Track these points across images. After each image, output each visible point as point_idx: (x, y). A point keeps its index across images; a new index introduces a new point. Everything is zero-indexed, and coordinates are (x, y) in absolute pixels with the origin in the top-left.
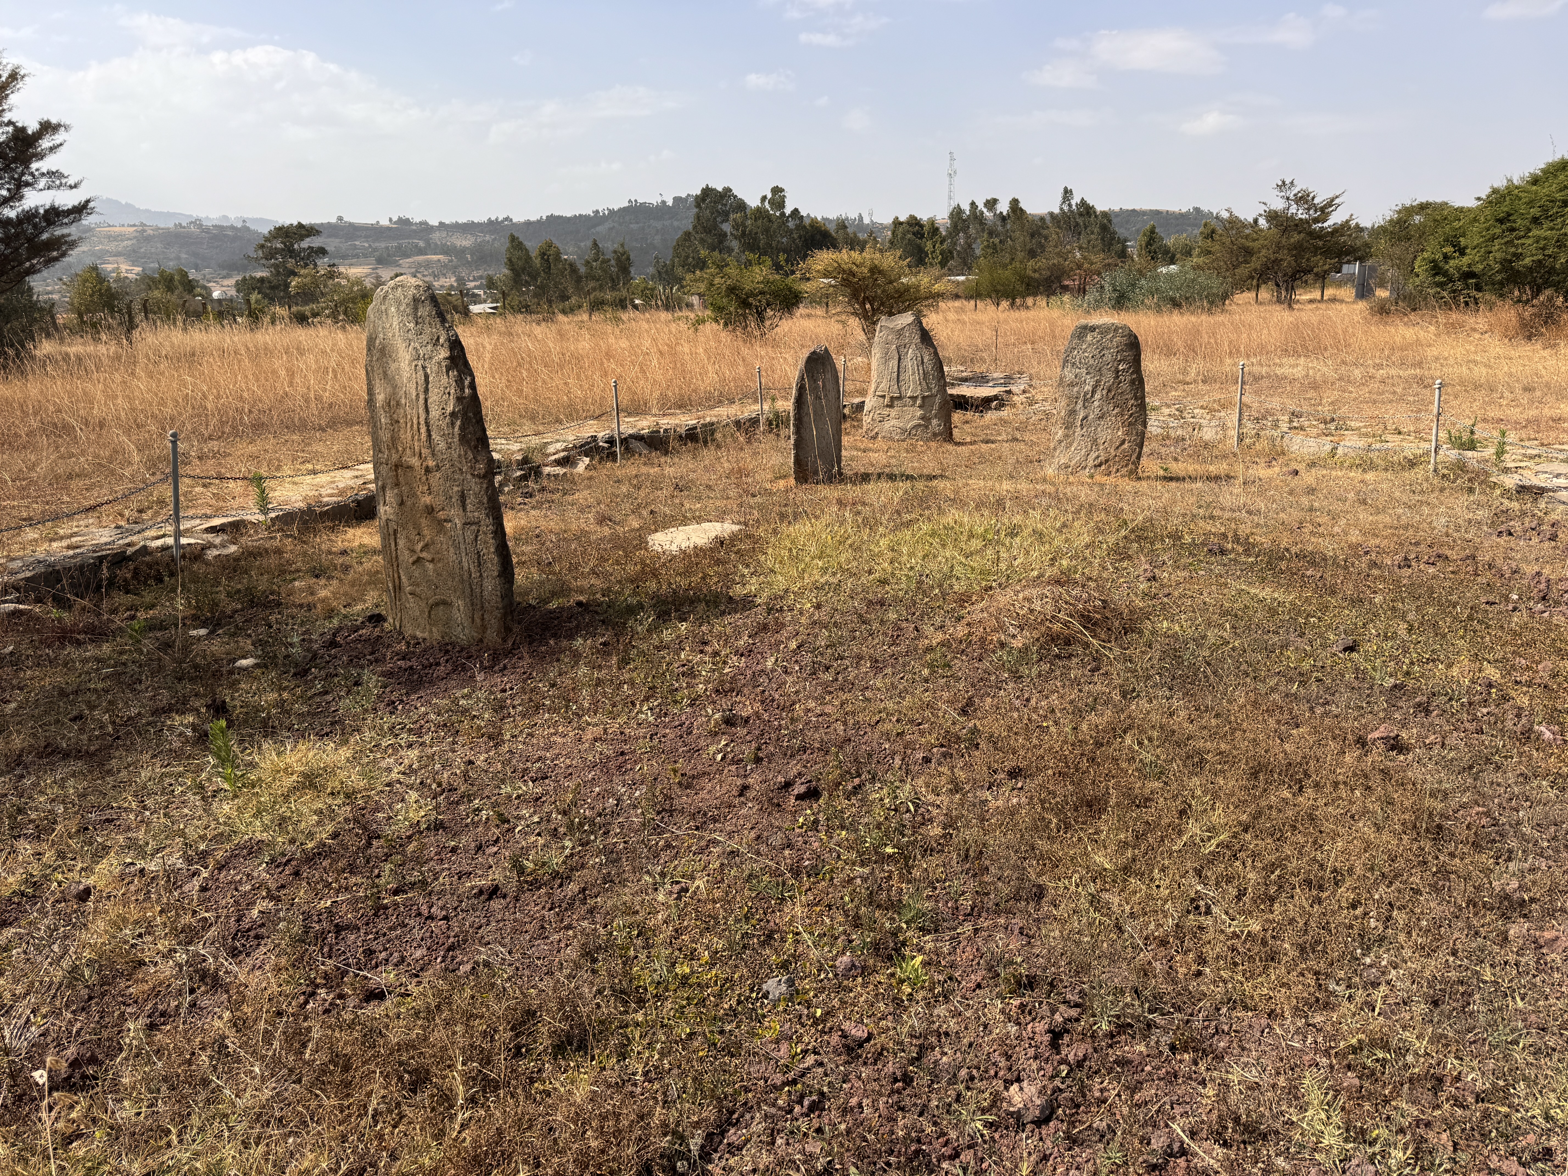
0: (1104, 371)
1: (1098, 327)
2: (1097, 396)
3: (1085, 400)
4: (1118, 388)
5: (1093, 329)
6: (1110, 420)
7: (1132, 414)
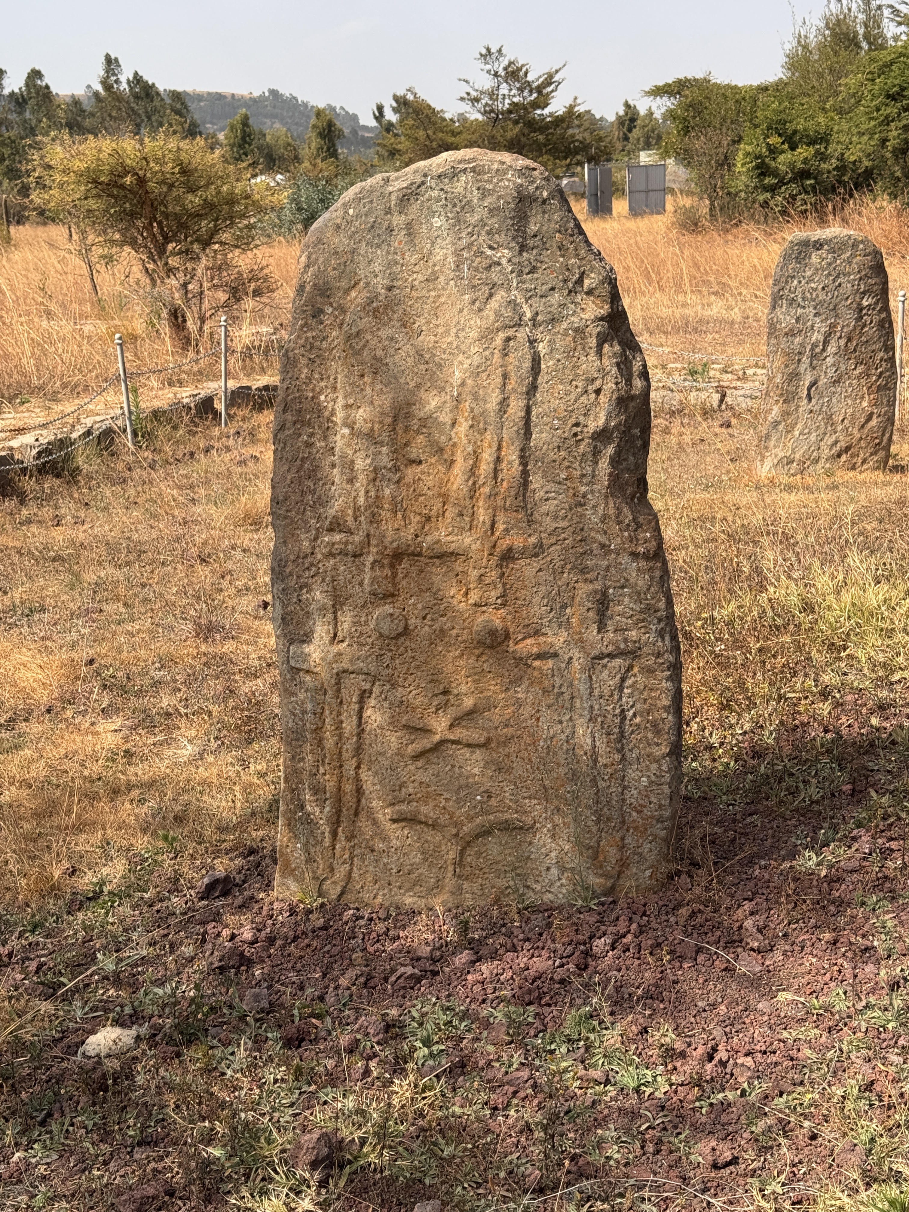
0: (842, 310)
1: (828, 242)
2: (831, 349)
3: (813, 356)
4: (861, 334)
5: (818, 245)
6: (848, 386)
7: (881, 373)
